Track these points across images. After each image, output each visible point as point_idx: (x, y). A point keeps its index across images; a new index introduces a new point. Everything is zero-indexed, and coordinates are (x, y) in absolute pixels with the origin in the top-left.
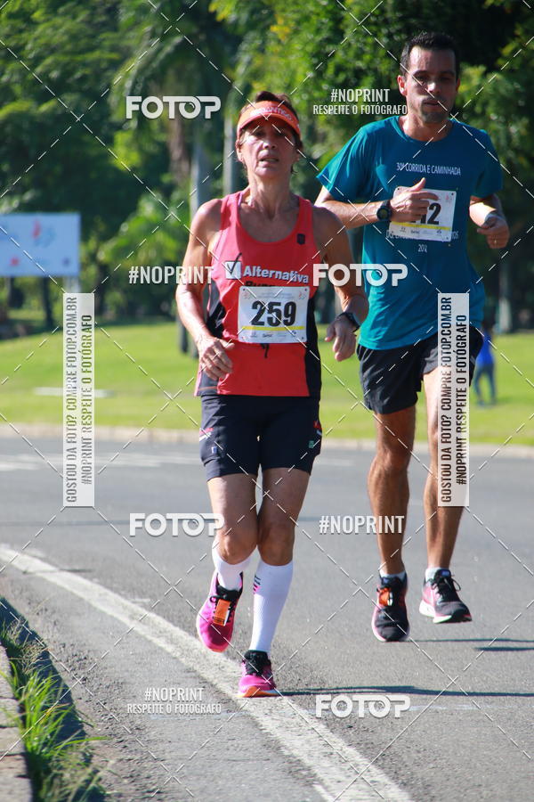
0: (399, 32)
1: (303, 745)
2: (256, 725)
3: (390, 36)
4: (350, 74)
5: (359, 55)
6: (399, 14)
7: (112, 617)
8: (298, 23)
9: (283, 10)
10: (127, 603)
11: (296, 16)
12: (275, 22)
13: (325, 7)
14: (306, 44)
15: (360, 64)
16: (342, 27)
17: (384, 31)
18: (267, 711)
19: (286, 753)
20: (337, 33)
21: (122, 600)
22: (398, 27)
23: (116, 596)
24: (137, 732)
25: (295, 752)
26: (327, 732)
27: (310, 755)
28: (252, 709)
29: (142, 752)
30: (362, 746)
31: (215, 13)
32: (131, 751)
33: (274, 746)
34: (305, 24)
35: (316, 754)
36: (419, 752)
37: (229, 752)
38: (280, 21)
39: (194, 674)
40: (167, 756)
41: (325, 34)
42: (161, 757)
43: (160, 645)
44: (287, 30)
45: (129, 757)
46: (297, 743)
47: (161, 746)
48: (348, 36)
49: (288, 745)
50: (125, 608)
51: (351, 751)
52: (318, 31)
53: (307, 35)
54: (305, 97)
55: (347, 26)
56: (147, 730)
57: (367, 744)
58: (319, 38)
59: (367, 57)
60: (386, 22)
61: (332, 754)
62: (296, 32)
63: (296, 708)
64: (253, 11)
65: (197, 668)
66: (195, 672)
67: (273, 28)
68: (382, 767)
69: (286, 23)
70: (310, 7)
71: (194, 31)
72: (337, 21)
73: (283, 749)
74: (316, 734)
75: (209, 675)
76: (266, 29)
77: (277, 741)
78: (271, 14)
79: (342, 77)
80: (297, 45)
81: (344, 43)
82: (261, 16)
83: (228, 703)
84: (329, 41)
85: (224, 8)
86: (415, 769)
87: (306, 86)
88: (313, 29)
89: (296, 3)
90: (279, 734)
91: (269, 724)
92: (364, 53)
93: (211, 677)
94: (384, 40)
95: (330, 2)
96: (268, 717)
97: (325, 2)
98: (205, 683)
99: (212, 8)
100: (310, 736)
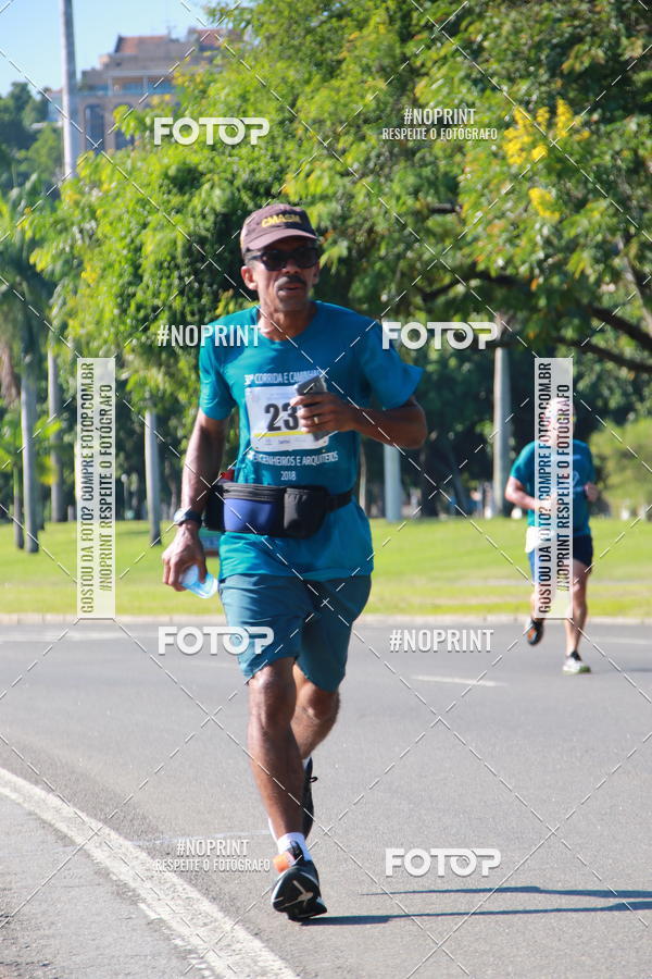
0: (189, 275)
1: (128, 871)
2: (89, 856)
3: (181, 278)
4: (149, 310)
5: (156, 295)
6: (187, 260)
8: (104, 270)
9: (91, 259)
11: (102, 265)
12: (83, 270)
13: (125, 256)
14: (111, 287)
15: (158, 302)
16: (140, 271)
17: (176, 274)
18: (97, 845)
19: (115, 878)
20: (137, 277)
22: (187, 270)
25: (122, 877)
26: (149, 859)
27: (134, 879)
28: (85, 843)
31: (35, 265)
33: (103, 873)
34: (111, 270)
38: (89, 269)
39: (35, 817)
40: (13, 885)
41: (127, 278)
43: (6, 794)
44: (94, 276)
46: (124, 869)
47: (8, 878)
48: (146, 278)
49: (115, 871)
52: (121, 276)
53: (112, 279)
54: (112, 330)
55: (144, 271)
58: (121, 282)
59: (163, 296)
60: (177, 267)
62: (102, 277)
63: (121, 840)
64: (67, 262)
65: (37, 811)
66: (36, 814)
67: (83, 275)
68: (195, 886)
69: (93, 270)
70: (113, 256)
71: (18, 279)
72: (136, 267)
73: (111, 875)
74: (139, 861)
75: (47, 816)
76: (78, 276)
77: (106, 869)
78: (81, 264)
79: (142, 314)
80: (103, 288)
81: (143, 285)
82: (73, 265)
83: (64, 839)
84: (130, 284)
85: (42, 260)
86: (222, 886)
87: (112, 321)
88: (116, 274)
89: (101, 253)
90: (108, 863)
91: (100, 855)
92: (159, 293)
93: (50, 818)
94: (176, 282)
95: (129, 251)
96: (99, 850)
97: (125, 252)
98: (44, 824)
99: (32, 261)
100: (135, 863)
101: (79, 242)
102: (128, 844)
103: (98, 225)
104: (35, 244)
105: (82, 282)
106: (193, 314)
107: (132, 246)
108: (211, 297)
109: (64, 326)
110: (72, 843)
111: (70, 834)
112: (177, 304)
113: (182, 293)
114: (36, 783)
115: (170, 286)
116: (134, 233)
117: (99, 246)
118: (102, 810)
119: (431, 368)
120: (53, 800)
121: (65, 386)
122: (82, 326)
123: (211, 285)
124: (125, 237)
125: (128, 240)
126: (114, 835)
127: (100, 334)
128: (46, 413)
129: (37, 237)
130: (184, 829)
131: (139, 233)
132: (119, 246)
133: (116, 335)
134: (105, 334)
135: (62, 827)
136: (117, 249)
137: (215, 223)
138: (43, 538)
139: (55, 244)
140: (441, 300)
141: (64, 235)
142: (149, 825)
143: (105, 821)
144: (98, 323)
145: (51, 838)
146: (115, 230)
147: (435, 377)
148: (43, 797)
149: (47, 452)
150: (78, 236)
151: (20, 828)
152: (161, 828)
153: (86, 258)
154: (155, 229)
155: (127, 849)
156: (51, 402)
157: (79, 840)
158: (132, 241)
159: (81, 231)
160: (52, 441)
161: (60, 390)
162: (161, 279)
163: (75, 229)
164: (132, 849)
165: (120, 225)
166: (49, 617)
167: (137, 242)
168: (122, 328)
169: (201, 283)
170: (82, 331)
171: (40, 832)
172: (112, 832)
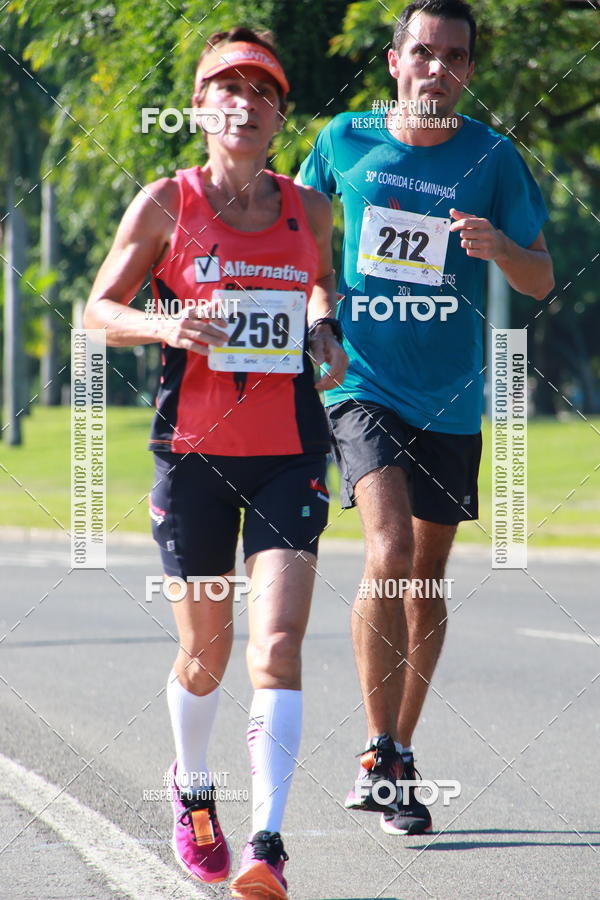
1: (132, 878)
2: (80, 857)
8: (123, 71)
9: (105, 58)
11: (119, 64)
12: (95, 71)
13: (151, 54)
16: (170, 76)
18: (92, 842)
19: (114, 888)
20: (166, 84)
25: (124, 887)
26: (160, 864)
27: (140, 890)
28: (75, 839)
31: (29, 62)
33: (99, 881)
35: (148, 889)
37: (50, 888)
38: (102, 70)
39: (9, 801)
41: (152, 84)
44: (110, 80)
46: (126, 875)
48: (178, 86)
49: (112, 877)
51: (186, 884)
52: (145, 81)
53: (132, 84)
54: (131, 154)
55: (176, 76)
58: (145, 89)
61: (164, 888)
62: (120, 81)
63: (124, 837)
64: (72, 59)
65: (13, 794)
66: (11, 798)
67: (95, 78)
69: (108, 72)
70: (136, 54)
72: (166, 69)
73: (109, 883)
74: (147, 867)
75: (26, 801)
76: (87, 78)
77: (103, 875)
78: (91, 62)
80: (121, 97)
81: (173, 95)
82: (80, 64)
83: (47, 833)
84: (157, 92)
85: (39, 55)
87: (132, 141)
88: (139, 78)
89: (119, 49)
90: (105, 867)
91: (94, 856)
93: (29, 804)
95: (158, 47)
96: (93, 848)
97: (151, 49)
98: (22, 811)
99: (26, 56)
100: (140, 868)
101: (90, 34)
102: (132, 842)
103: (117, 10)
104: (31, 32)
105: (90, 87)
107: (162, 41)
109: (66, 146)
110: (58, 838)
111: (56, 826)
114: (13, 755)
116: (165, 23)
117: (117, 39)
118: (98, 796)
119: (556, 217)
120: (34, 780)
122: (91, 145)
124: (151, 29)
125: (156, 33)
126: (114, 830)
127: (115, 158)
128: (37, 260)
129: (35, 24)
131: (170, 25)
132: (143, 40)
133: (137, 158)
134: (121, 157)
135: (47, 817)
136: (140, 43)
137: (273, 13)
138: (29, 427)
139: (56, 36)
140: (572, 126)
141: (70, 23)
142: (161, 818)
143: (103, 812)
144: (113, 143)
145: (31, 832)
146: (139, 18)
147: (560, 230)
148: (20, 775)
149: (38, 312)
150: (89, 25)
153: (100, 54)
154: (193, 19)
155: (132, 850)
156: (45, 246)
157: (67, 834)
158: (162, 35)
159: (94, 18)
160: (45, 298)
161: (58, 229)
163: (85, 16)
164: (136, 849)
165: (146, 13)
166: (35, 533)
167: (169, 35)
168: (144, 151)
170: (91, 154)
171: (17, 822)
172: (112, 826)
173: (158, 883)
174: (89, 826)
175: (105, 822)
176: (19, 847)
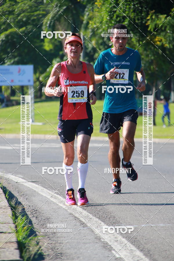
0: (137, 4)
1: (108, 238)
2: (93, 231)
3: (134, 5)
4: (121, 18)
5: (124, 12)
7: (45, 196)
8: (104, 1)
10: (50, 192)
12: (96, 1)
14: (107, 8)
16: (118, 2)
17: (132, 4)
18: (96, 227)
19: (103, 240)
20: (117, 5)
21: (49, 191)
23: (47, 190)
24: (54, 234)
25: (106, 240)
27: (110, 241)
29: (55, 241)
30: (127, 238)
32: (52, 241)
33: (98, 238)
34: (106, 2)
35: (113, 241)
36: (146, 240)
37: (84, 240)
39: (72, 215)
40: (64, 242)
41: (113, 5)
42: (62, 242)
43: (61, 206)
44: (100, 4)
45: (51, 242)
46: (106, 237)
47: (62, 239)
48: (121, 5)
49: (103, 238)
50: (50, 194)
51: (124, 240)
52: (111, 4)
53: (107, 5)
54: (107, 26)
56: (57, 233)
57: (129, 237)
58: (111, 6)
59: (127, 12)
61: (117, 241)
62: (103, 4)
65: (73, 213)
67: (96, 3)
68: (134, 245)
69: (100, 1)
71: (70, 4)
73: (101, 239)
75: (77, 215)
76: (94, 4)
77: (100, 237)
79: (118, 19)
80: (104, 9)
81: (119, 8)
83: (83, 224)
84: (114, 7)
86: (145, 245)
87: (107, 22)
88: (109, 3)
90: (100, 234)
91: (97, 231)
92: (126, 11)
94: (132, 7)
96: (96, 229)
98: (76, 218)
106: (138, 20)
108: (146, 13)
109: (88, 23)
110: (87, 226)
111: (86, 222)
112: (132, 15)
113: (134, 11)
115: (130, 8)
120: (79, 209)
121: (87, 47)
122: (95, 24)
123: (146, 8)
126: (103, 224)
127: (102, 27)
130: (130, 223)
134: (104, 27)
142: (116, 220)
143: (99, 218)
144: (101, 23)
145: (78, 224)
151: (66, 219)
152: (121, 222)
157: (89, 225)
162: (126, 5)
168: (110, 25)
169: (142, 7)
170: (95, 26)
171: (74, 221)
172: (102, 222)
173: (116, 239)
174: (95, 222)
175: (100, 222)
176: (75, 228)
